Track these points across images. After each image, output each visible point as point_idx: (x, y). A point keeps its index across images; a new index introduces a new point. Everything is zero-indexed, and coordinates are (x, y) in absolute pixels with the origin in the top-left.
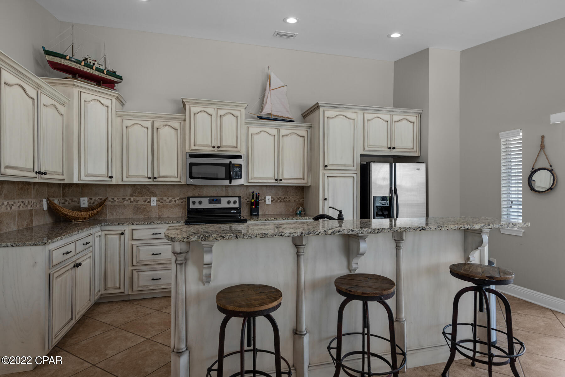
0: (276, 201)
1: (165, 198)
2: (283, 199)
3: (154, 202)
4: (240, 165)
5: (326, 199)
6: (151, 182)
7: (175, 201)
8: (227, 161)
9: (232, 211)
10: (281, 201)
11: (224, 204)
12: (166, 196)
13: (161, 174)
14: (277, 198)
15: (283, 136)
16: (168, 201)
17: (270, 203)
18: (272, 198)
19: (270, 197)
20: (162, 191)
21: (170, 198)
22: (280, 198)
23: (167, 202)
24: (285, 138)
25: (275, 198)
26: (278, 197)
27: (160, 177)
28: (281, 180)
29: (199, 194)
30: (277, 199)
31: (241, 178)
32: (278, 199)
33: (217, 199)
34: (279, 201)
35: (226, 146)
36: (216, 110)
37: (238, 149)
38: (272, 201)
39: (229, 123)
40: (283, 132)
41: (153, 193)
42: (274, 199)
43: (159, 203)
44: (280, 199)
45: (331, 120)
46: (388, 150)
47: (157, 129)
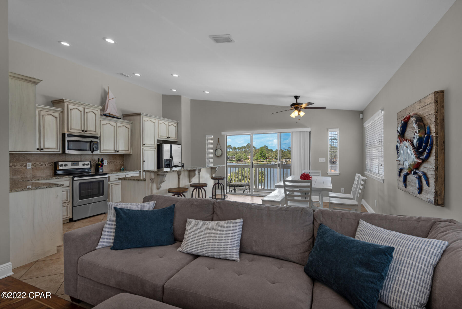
0: (110, 163)
1: (38, 163)
2: (113, 162)
3: (29, 166)
4: (98, 142)
5: (144, 161)
6: (39, 152)
7: (45, 165)
8: (90, 140)
9: (86, 170)
10: (112, 163)
11: (81, 166)
12: (38, 162)
13: (46, 147)
14: (110, 161)
15: (118, 127)
16: (40, 165)
17: (106, 164)
18: (107, 161)
19: (106, 161)
20: (35, 158)
21: (42, 163)
22: (112, 161)
23: (39, 166)
24: (120, 128)
25: (109, 161)
26: (111, 161)
28: (118, 151)
29: (62, 160)
30: (110, 162)
31: (98, 150)
32: (111, 162)
33: (76, 163)
34: (111, 163)
35: (89, 131)
36: (84, 109)
37: (97, 133)
38: (107, 163)
39: (91, 117)
40: (119, 125)
41: (28, 159)
42: (108, 162)
43: (33, 166)
44: (112, 162)
45: (146, 122)
46: (167, 138)
47: (43, 116)
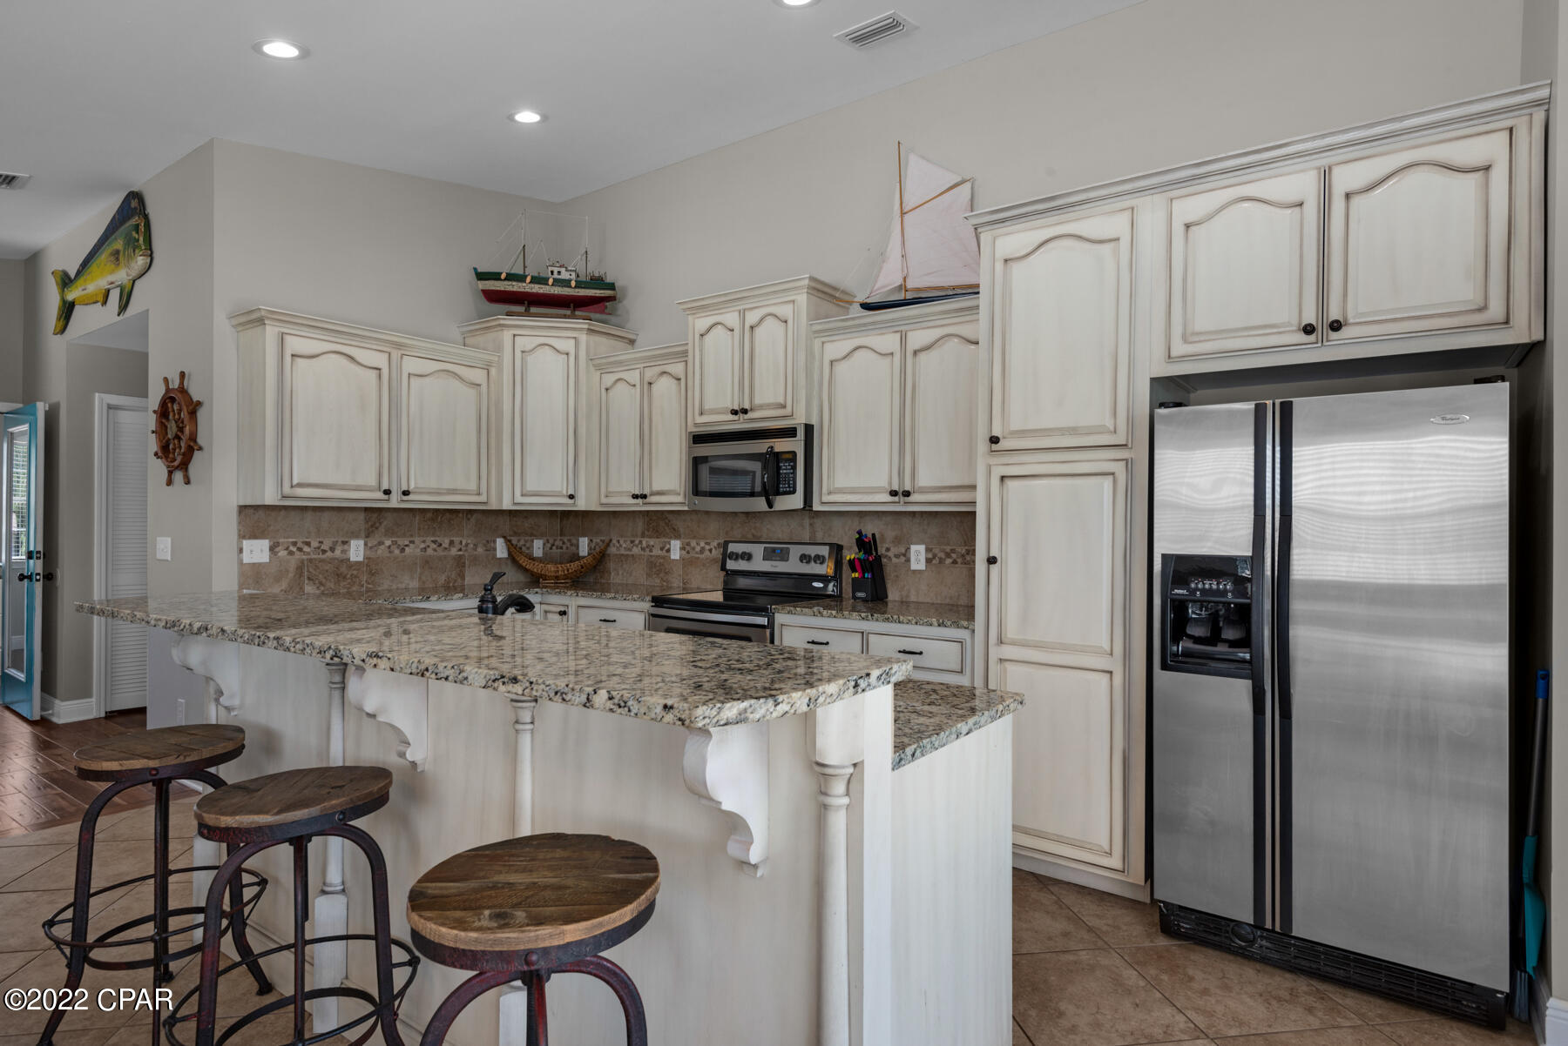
0: (941, 561)
1: (693, 543)
2: (963, 556)
3: (675, 550)
4: (794, 454)
6: (639, 506)
7: (710, 550)
8: (761, 446)
9: (816, 584)
10: (955, 562)
11: (793, 566)
12: (694, 538)
13: (656, 488)
14: (943, 551)
15: (915, 353)
16: (698, 549)
17: (922, 566)
18: (928, 550)
19: (922, 548)
20: (688, 527)
21: (702, 544)
22: (953, 551)
23: (697, 553)
24: (923, 357)
25: (936, 551)
26: (948, 549)
27: (653, 494)
28: (907, 494)
29: (753, 535)
30: (942, 555)
31: (794, 492)
32: (948, 555)
34: (949, 561)
35: (761, 407)
36: (742, 314)
37: (788, 411)
38: (928, 561)
39: (770, 338)
40: (918, 338)
41: (674, 529)
42: (935, 556)
43: (684, 552)
44: (954, 556)
45: (1016, 268)
46: (1304, 338)
47: (650, 384)
